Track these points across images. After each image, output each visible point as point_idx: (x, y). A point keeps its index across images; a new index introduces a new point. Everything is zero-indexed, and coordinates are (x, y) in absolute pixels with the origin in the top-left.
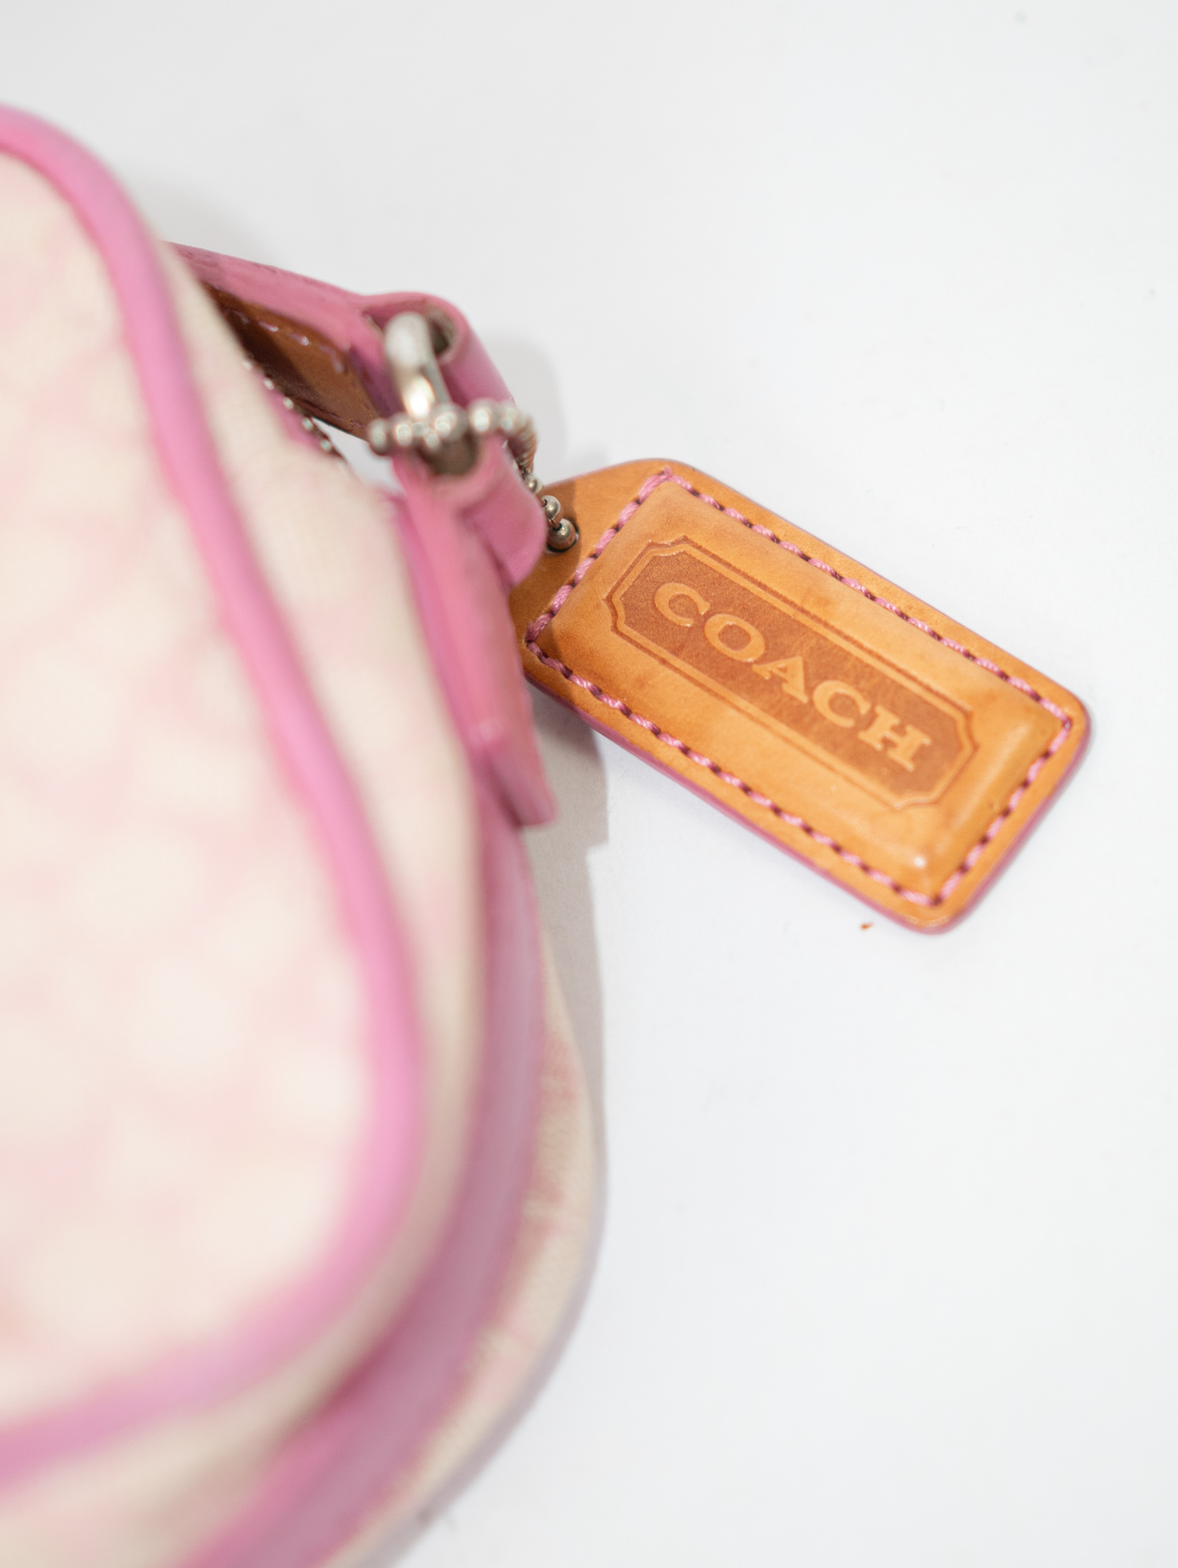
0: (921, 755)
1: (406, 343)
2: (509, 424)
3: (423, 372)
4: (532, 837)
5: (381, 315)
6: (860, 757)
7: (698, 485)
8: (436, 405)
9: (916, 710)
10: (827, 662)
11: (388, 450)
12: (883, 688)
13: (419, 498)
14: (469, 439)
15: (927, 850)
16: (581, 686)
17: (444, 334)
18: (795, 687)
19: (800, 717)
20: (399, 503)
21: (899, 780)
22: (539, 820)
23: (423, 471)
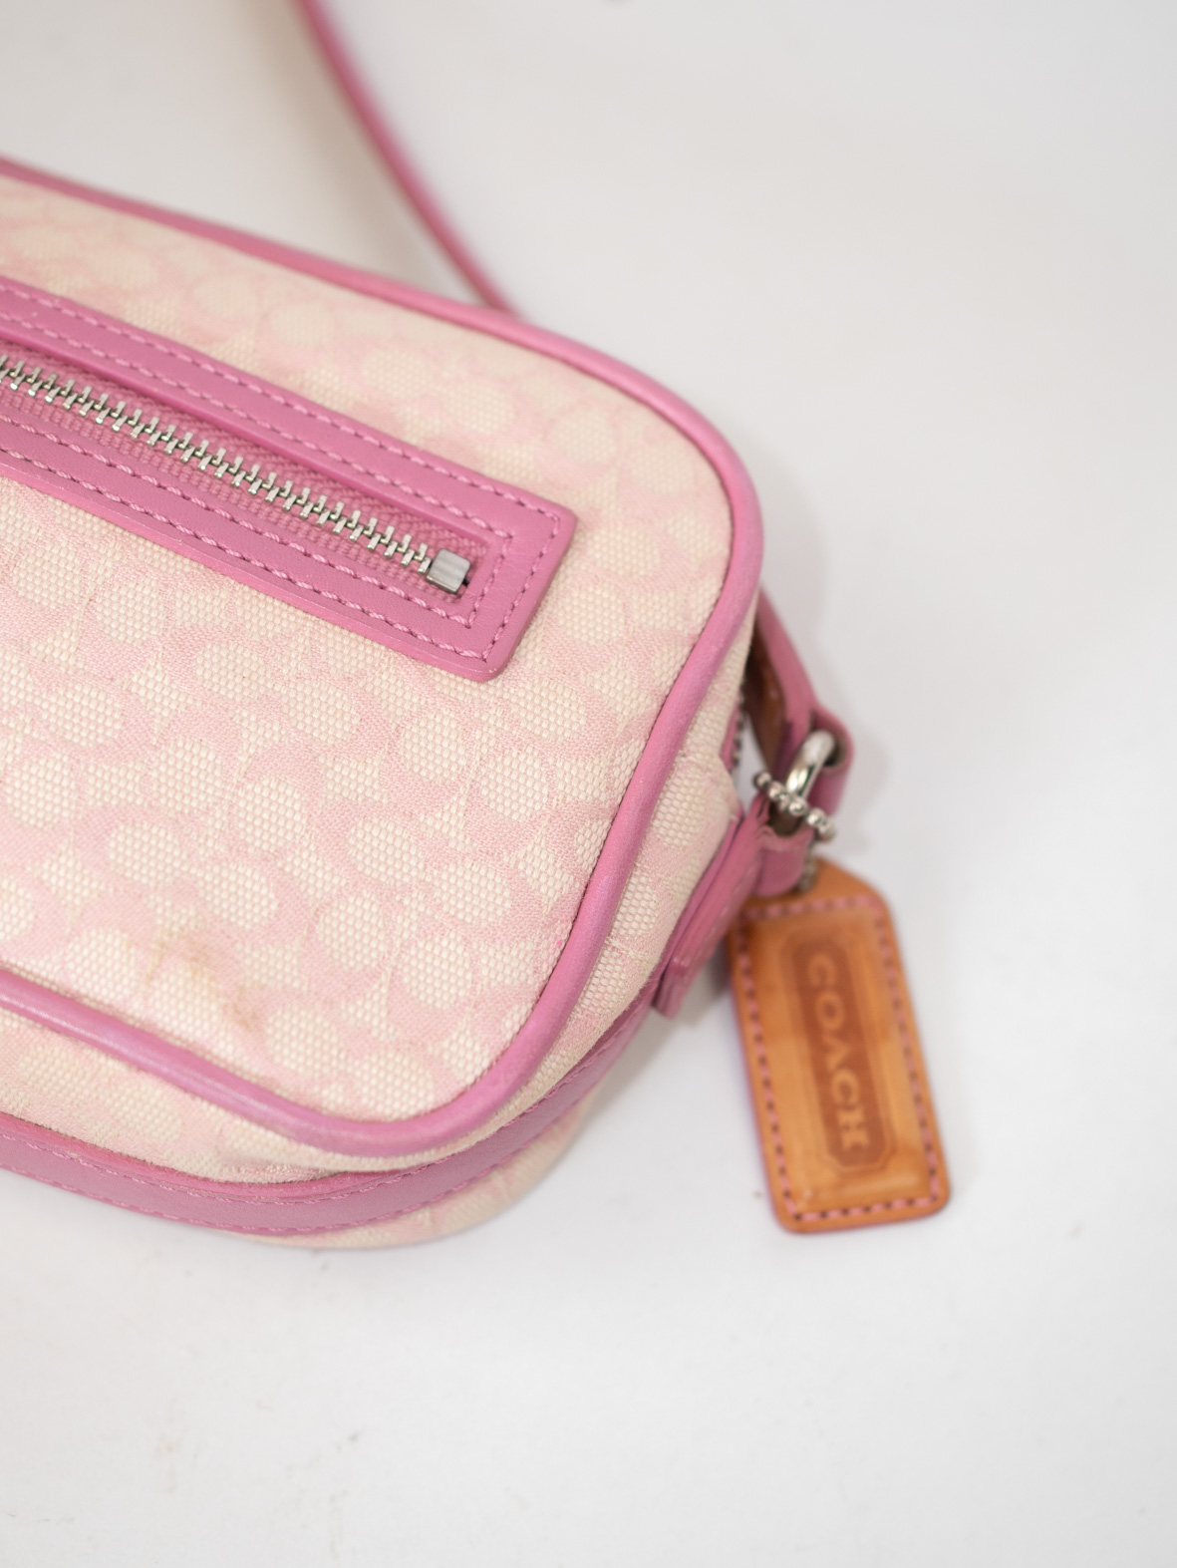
0: (856, 1148)
1: (816, 748)
2: (822, 829)
3: (811, 770)
4: (654, 1016)
5: (820, 722)
6: (830, 1120)
7: (884, 922)
8: (800, 792)
9: (875, 1125)
10: (858, 1064)
11: (763, 791)
12: (870, 1101)
13: (752, 825)
14: (799, 822)
15: (816, 1191)
16: (742, 962)
17: (837, 757)
18: (833, 1060)
19: (822, 1076)
20: (742, 819)
21: (836, 1148)
22: (663, 1011)
23: (765, 816)
